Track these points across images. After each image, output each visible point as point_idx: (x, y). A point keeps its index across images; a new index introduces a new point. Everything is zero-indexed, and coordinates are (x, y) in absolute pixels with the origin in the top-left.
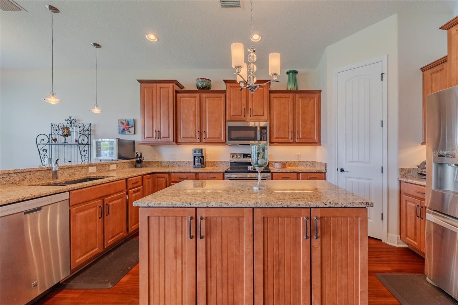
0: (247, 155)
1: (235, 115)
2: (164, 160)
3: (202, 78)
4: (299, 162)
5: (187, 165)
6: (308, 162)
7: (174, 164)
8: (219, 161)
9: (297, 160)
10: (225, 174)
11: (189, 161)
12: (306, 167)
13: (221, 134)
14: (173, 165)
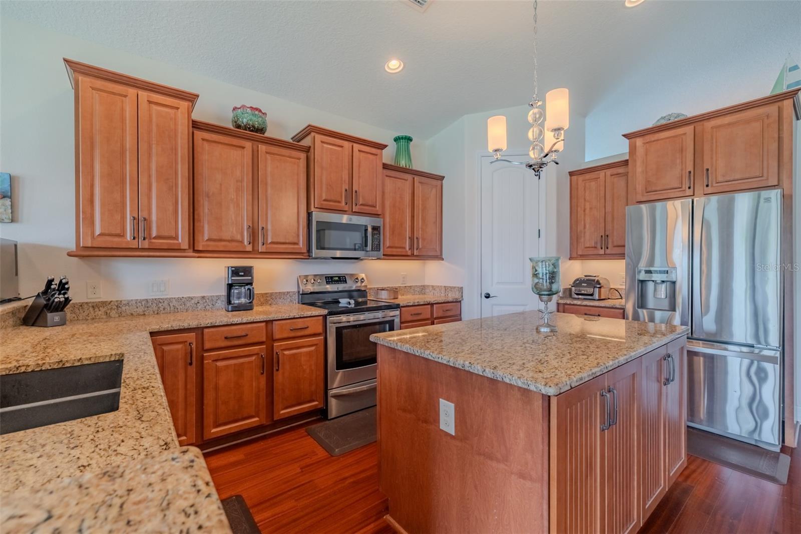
0: (332, 277)
1: (329, 198)
2: (130, 298)
3: (254, 107)
4: (405, 287)
5: (200, 306)
6: (416, 286)
7: (160, 305)
8: (276, 293)
9: (402, 284)
10: (328, 317)
11: (203, 297)
12: (414, 295)
13: (298, 236)
14: (159, 308)
